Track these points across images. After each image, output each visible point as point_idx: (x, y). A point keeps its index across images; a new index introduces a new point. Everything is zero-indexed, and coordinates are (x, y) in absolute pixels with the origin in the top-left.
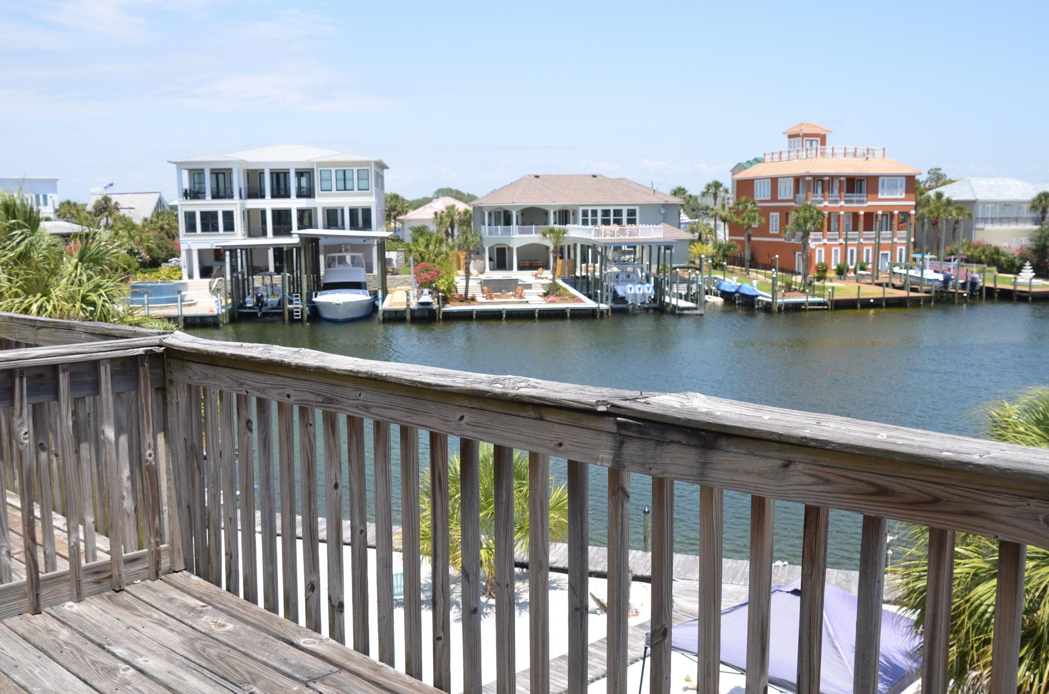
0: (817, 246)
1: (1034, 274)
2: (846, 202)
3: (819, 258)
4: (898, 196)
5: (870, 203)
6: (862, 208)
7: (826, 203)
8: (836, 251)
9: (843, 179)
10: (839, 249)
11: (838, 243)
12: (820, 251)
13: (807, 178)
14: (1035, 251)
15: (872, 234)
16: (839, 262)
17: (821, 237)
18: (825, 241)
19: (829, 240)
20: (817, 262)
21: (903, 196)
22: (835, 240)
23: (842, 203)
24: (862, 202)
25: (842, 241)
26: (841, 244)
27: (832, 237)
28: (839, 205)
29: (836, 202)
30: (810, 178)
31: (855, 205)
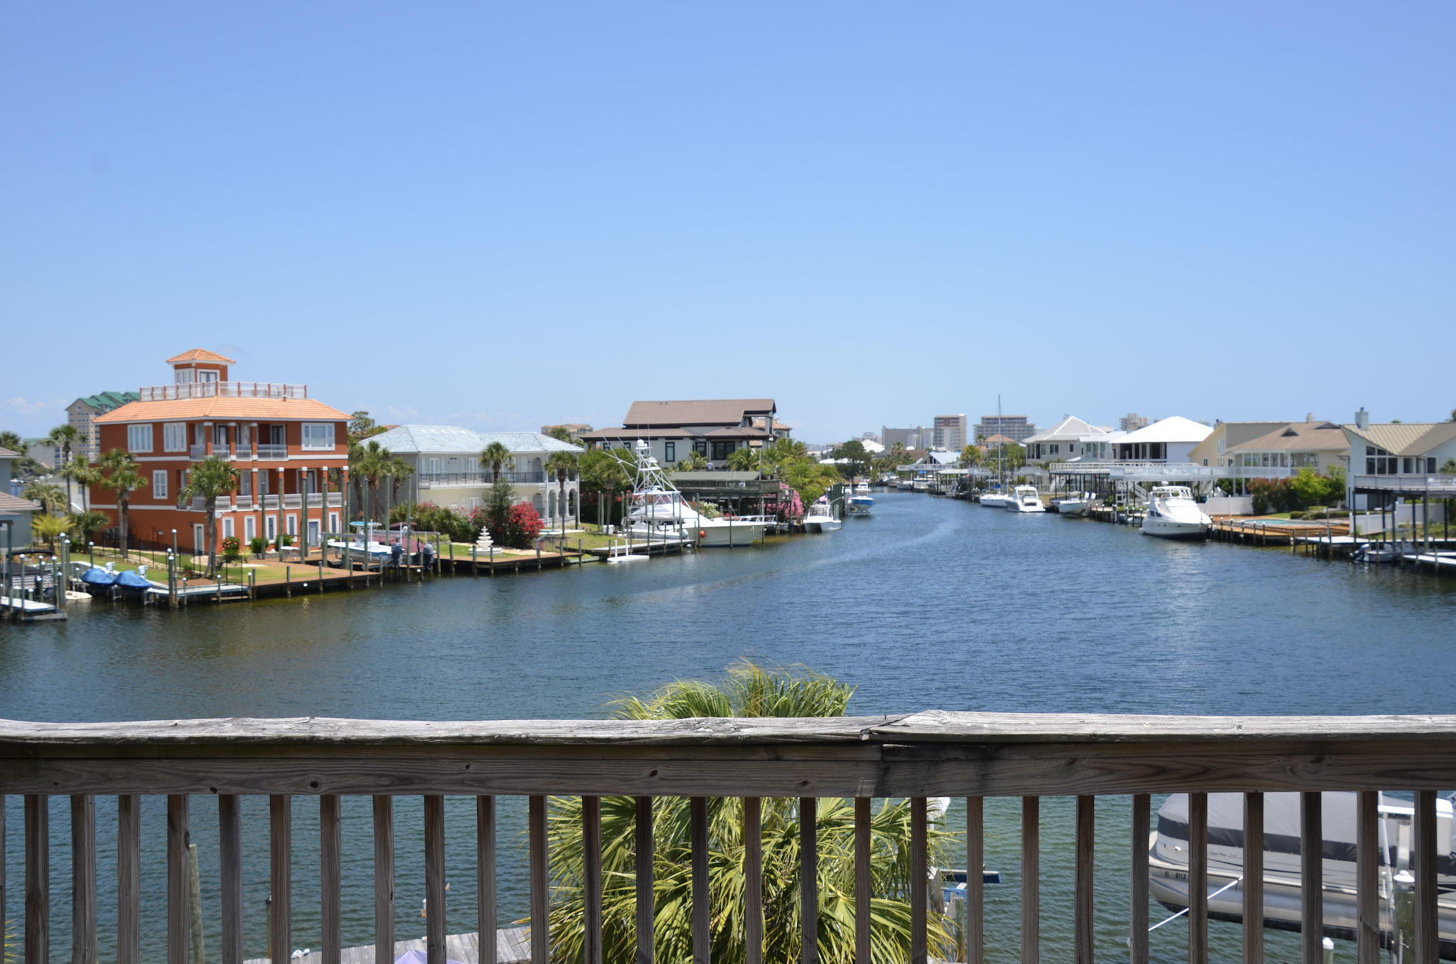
0: (224, 515)
1: (492, 541)
2: (260, 455)
3: (227, 530)
4: (327, 448)
5: (291, 457)
6: (281, 464)
7: (233, 457)
8: (250, 521)
9: (255, 425)
10: (254, 518)
11: (252, 510)
12: (228, 522)
13: (206, 424)
14: (491, 514)
15: (297, 497)
16: (254, 535)
17: (229, 503)
18: (234, 508)
19: (239, 506)
20: (224, 536)
21: (333, 448)
22: (248, 506)
23: (255, 457)
24: (281, 455)
25: (256, 507)
26: (256, 511)
27: (244, 502)
28: (251, 460)
29: (247, 455)
30: (210, 424)
31: (271, 459)
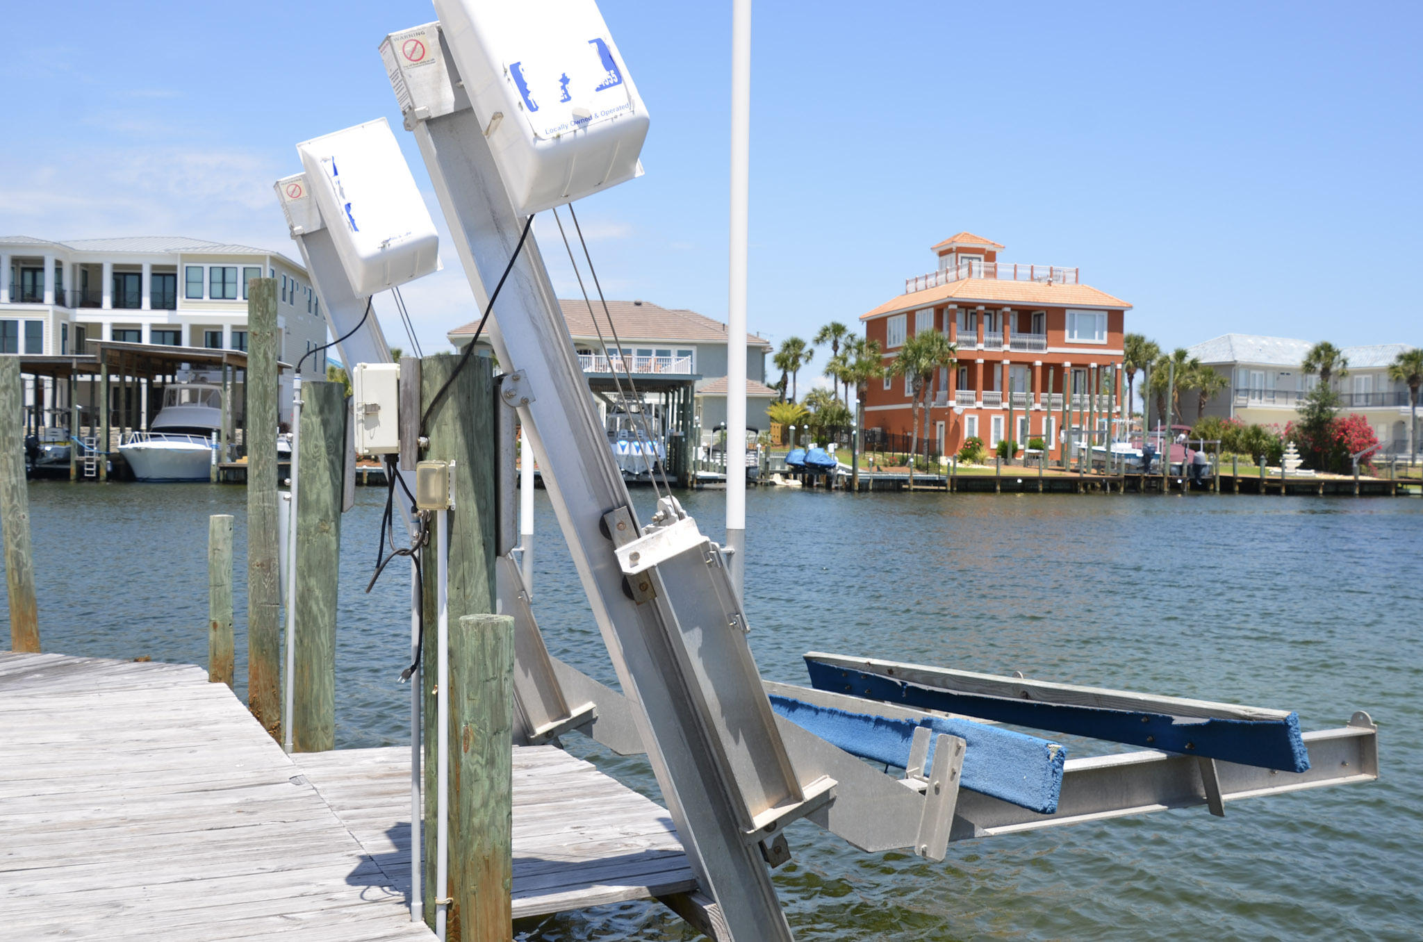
0: (966, 411)
1: (1301, 461)
2: (1014, 345)
3: (970, 430)
4: (1097, 341)
5: (1050, 349)
6: (1038, 356)
7: (981, 346)
8: (998, 420)
9: (1007, 309)
10: (1002, 418)
11: (1000, 408)
12: (971, 420)
13: (951, 307)
14: (1306, 429)
15: (1058, 398)
16: (1002, 438)
17: (974, 398)
18: (980, 404)
19: (985, 403)
20: (966, 436)
21: (1105, 341)
22: (997, 403)
23: (1007, 347)
24: (1040, 347)
25: (1006, 405)
26: (1005, 410)
27: (990, 399)
28: (1002, 350)
29: (998, 344)
30: (955, 307)
31: (1027, 351)
